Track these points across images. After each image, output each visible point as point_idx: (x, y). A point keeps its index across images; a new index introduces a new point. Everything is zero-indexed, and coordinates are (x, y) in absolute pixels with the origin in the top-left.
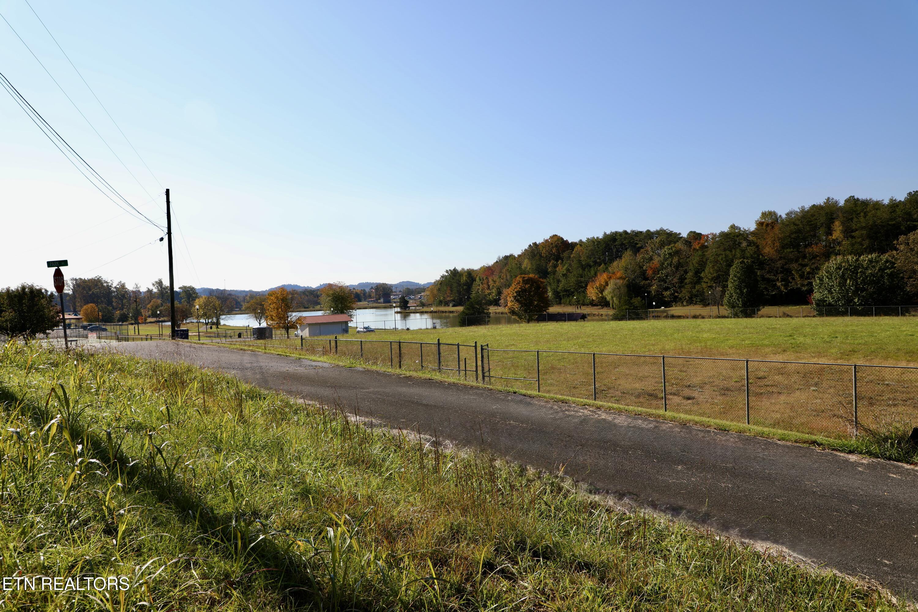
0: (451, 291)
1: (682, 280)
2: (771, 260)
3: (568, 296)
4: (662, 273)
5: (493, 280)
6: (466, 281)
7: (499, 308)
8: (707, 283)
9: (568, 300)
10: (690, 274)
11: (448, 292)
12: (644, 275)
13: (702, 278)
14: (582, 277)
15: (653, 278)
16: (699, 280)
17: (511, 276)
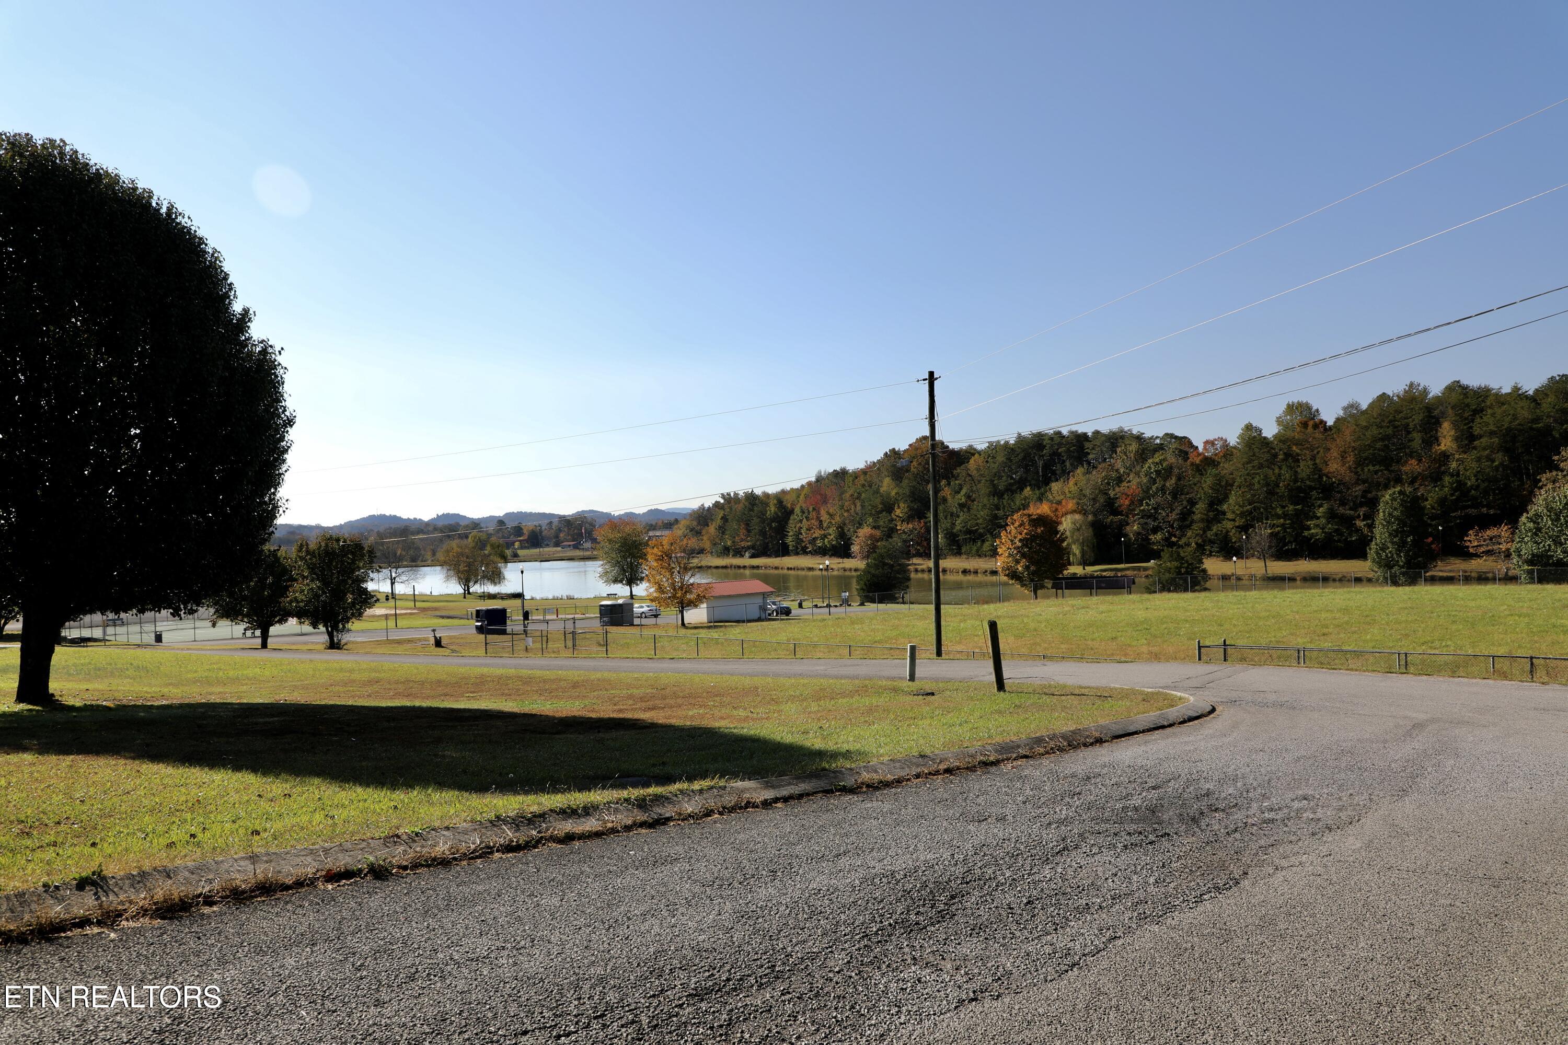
0: (749, 531)
1: (1185, 517)
2: (1341, 483)
3: (974, 541)
4: (1148, 504)
5: (828, 513)
6: (775, 513)
7: (845, 560)
8: (1234, 520)
9: (974, 548)
10: (1201, 507)
11: (743, 532)
12: (1111, 506)
13: (1224, 513)
14: (999, 509)
15: (1130, 511)
16: (1219, 516)
17: (863, 506)
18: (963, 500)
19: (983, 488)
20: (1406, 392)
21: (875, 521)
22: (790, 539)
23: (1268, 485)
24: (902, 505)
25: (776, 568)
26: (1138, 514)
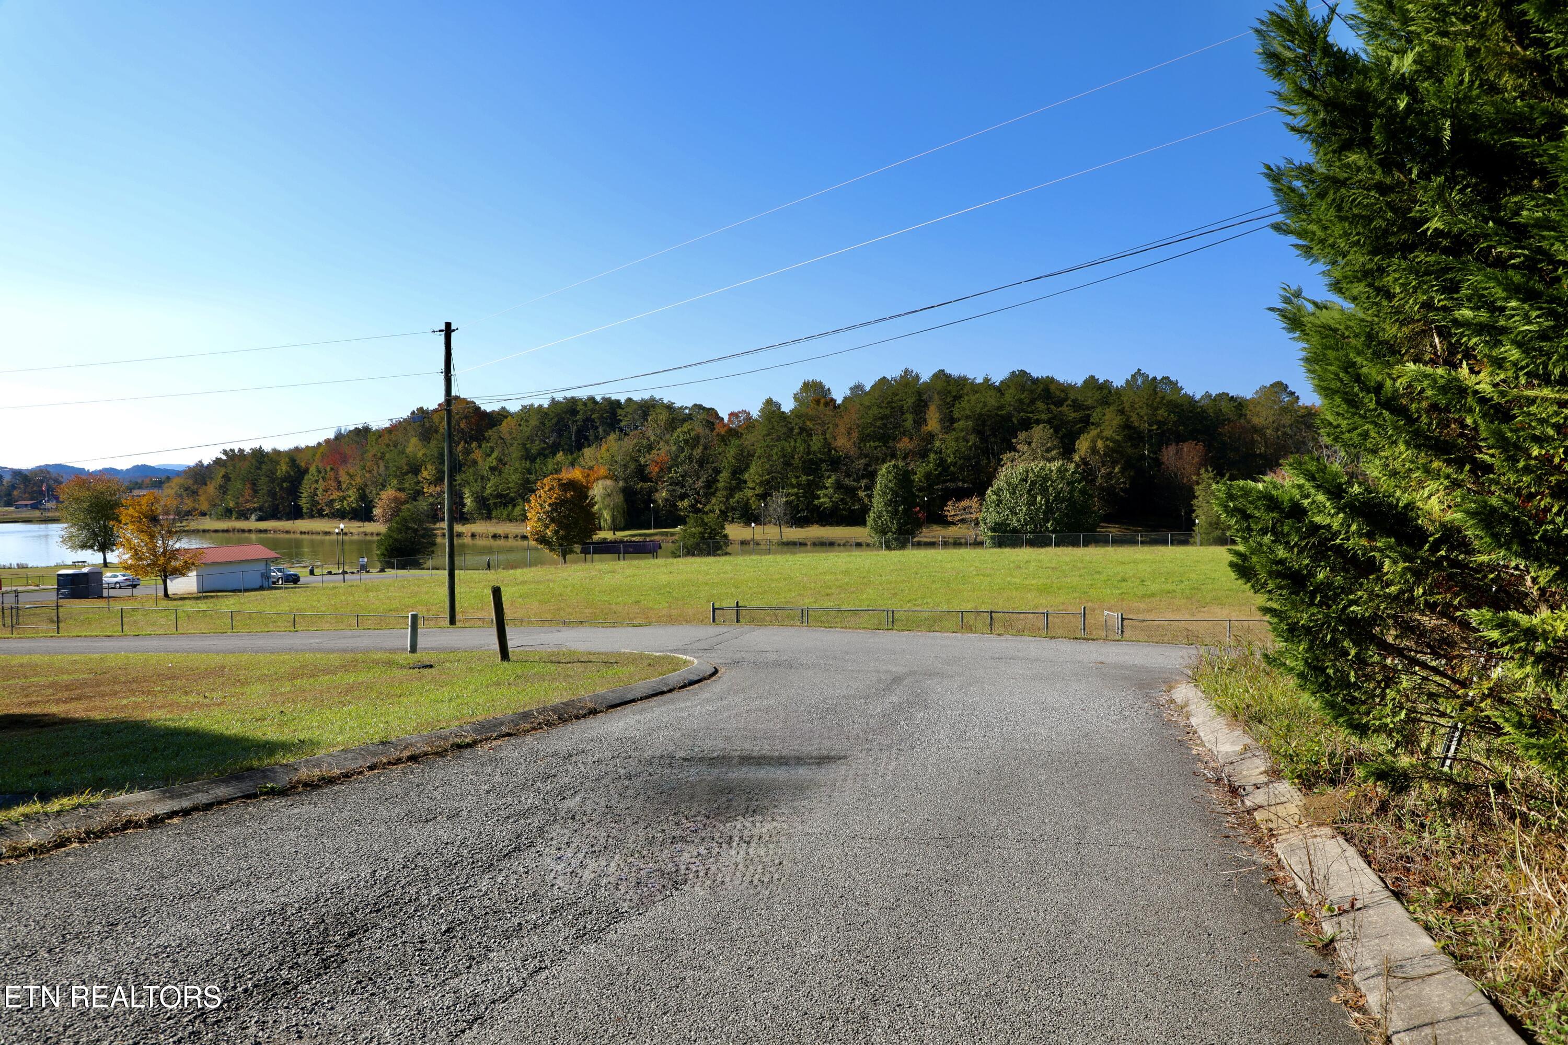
0: (256, 491)
1: (711, 484)
2: (847, 456)
3: (505, 505)
4: (676, 472)
5: (348, 473)
6: (287, 472)
7: (367, 524)
8: (754, 489)
9: (505, 513)
10: (724, 475)
11: (248, 492)
12: (641, 473)
13: (745, 482)
14: (531, 474)
15: (660, 478)
16: (740, 485)
17: (387, 467)
18: (495, 463)
19: (515, 452)
20: (901, 376)
21: (400, 483)
22: (304, 500)
23: (784, 456)
24: (429, 467)
25: (288, 532)
26: (666, 481)
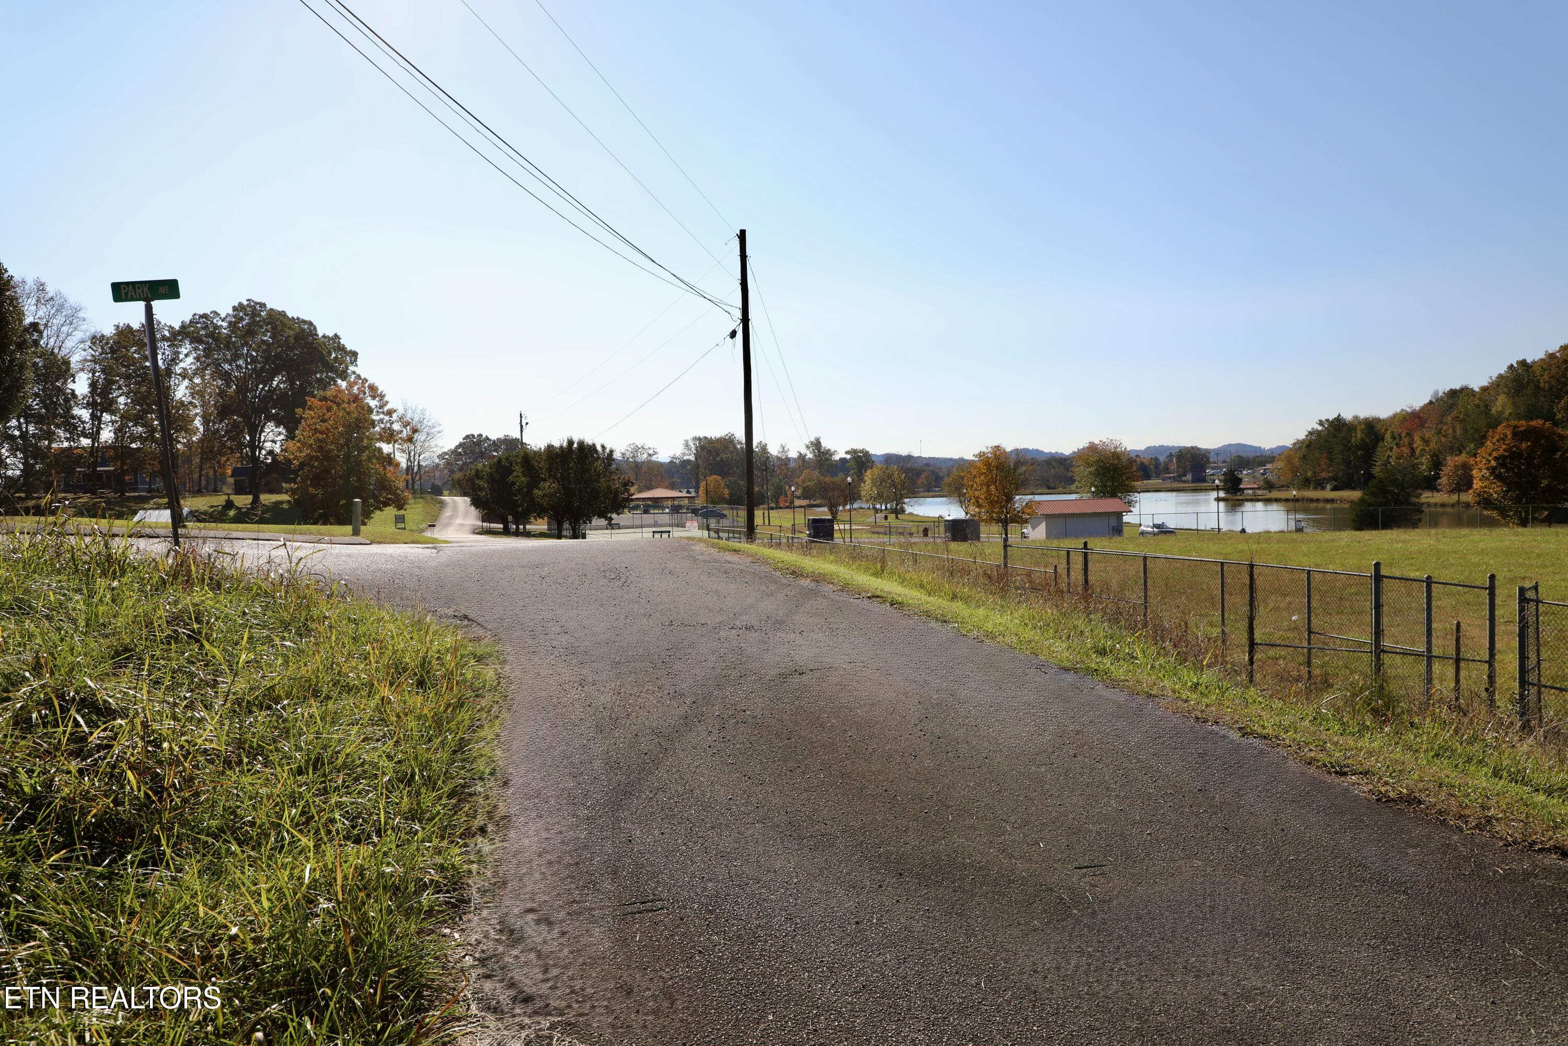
0: (1331, 460)
5: (1423, 439)
6: (1363, 440)
7: (1435, 494)
11: (1324, 461)
17: (1465, 430)
